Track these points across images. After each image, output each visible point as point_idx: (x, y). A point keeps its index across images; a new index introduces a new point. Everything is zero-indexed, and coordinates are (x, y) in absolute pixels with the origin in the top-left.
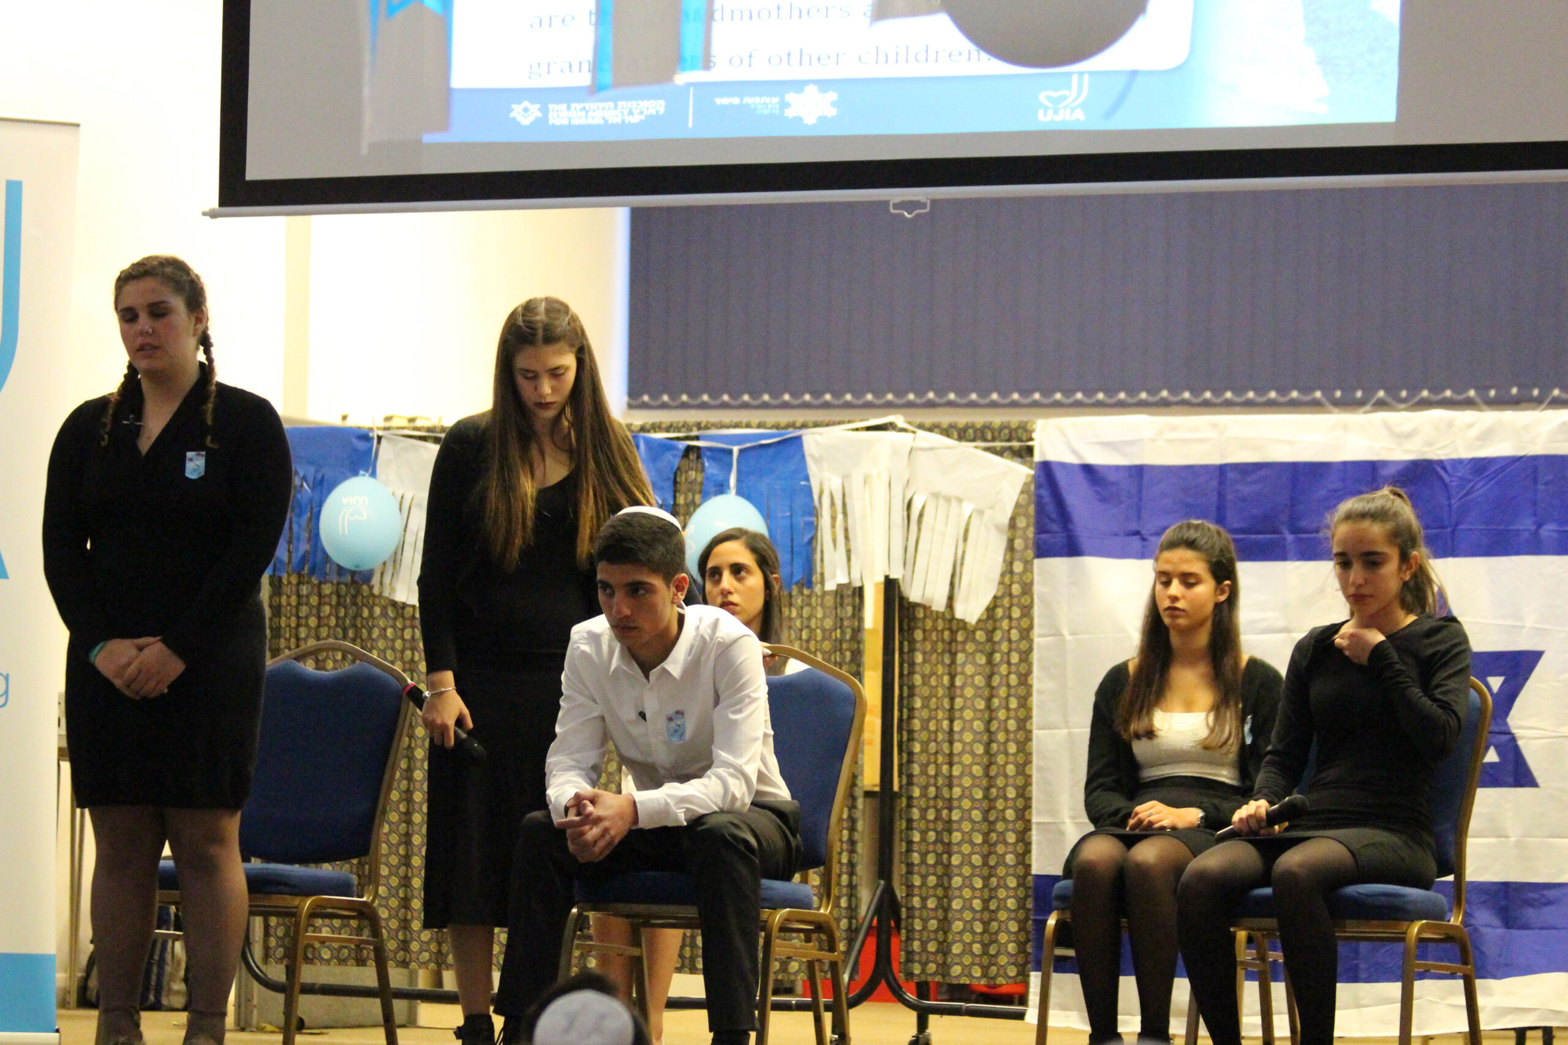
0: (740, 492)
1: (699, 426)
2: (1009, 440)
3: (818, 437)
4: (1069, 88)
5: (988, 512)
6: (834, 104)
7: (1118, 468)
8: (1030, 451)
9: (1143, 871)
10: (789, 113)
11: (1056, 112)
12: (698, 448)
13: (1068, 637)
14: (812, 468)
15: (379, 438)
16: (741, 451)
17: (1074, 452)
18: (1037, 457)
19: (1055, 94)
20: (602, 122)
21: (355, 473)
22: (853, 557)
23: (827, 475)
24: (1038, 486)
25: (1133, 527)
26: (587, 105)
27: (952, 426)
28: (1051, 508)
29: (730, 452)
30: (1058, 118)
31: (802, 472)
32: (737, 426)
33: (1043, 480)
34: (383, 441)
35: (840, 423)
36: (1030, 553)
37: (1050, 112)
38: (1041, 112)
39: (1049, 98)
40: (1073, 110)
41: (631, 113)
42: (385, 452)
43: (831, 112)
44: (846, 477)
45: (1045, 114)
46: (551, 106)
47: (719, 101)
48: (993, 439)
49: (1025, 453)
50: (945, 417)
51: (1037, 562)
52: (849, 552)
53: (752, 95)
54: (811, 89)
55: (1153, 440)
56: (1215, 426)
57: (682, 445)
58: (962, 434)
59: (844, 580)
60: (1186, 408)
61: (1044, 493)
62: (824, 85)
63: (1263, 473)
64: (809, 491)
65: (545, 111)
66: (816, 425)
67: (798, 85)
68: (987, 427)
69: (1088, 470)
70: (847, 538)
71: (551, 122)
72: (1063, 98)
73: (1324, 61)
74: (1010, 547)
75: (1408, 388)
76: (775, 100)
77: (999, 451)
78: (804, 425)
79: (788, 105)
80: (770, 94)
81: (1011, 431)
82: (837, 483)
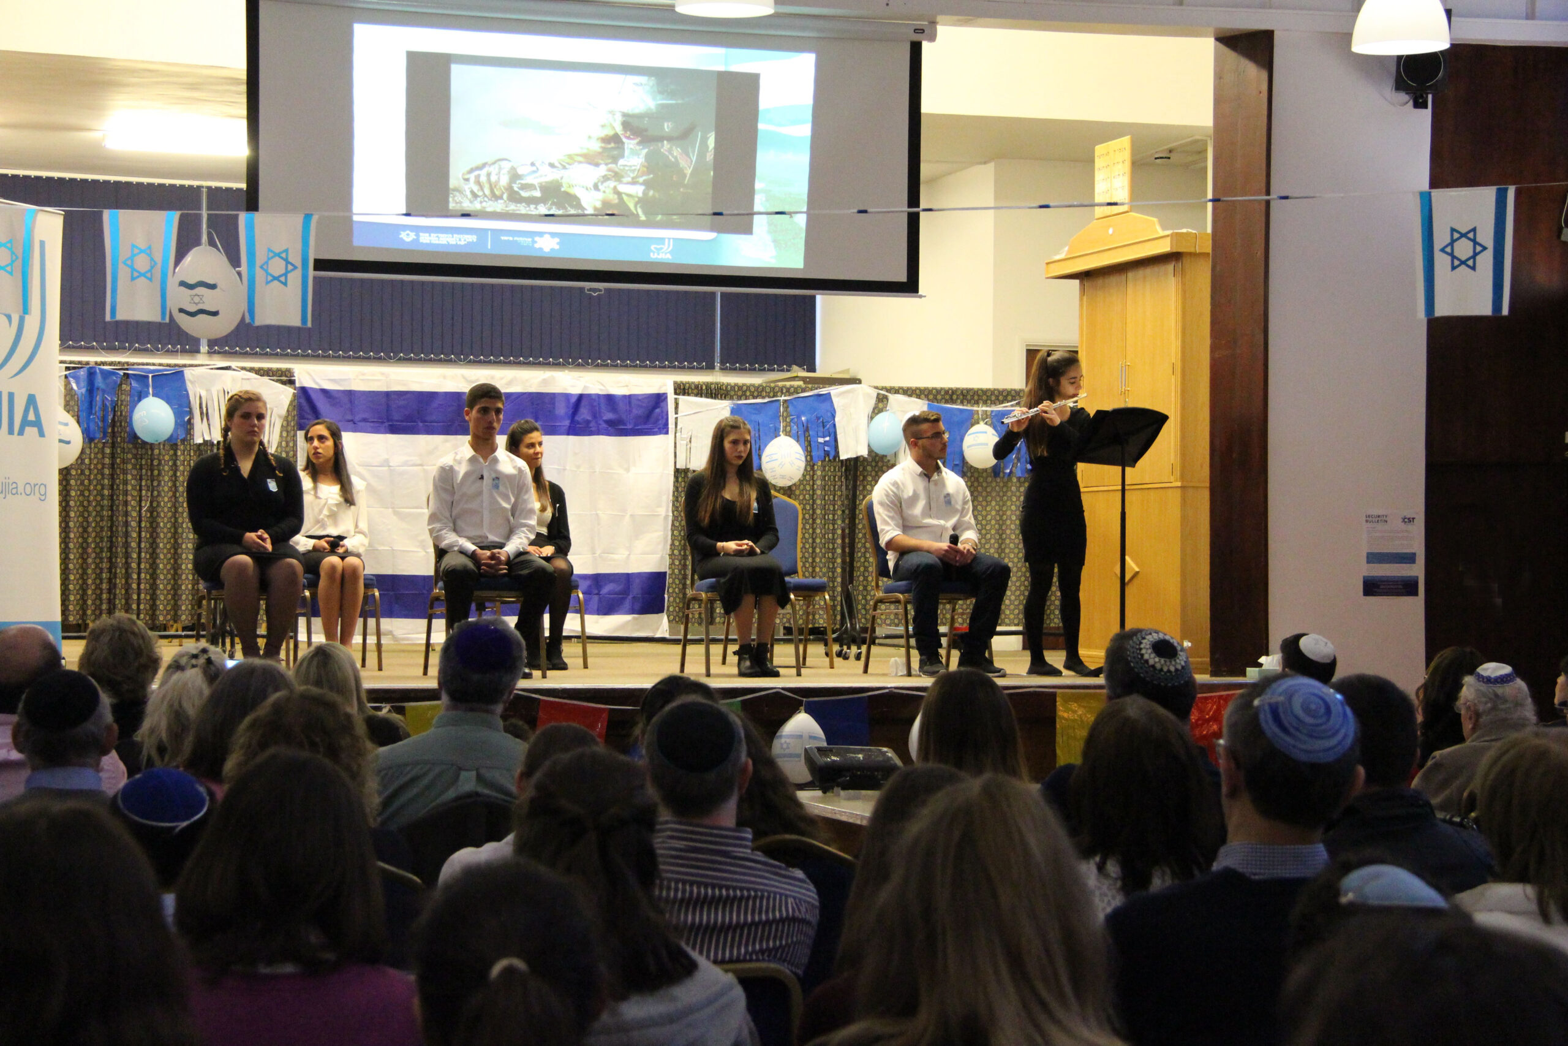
0: (154, 394)
1: (127, 363)
2: (282, 376)
3: (192, 372)
4: (664, 244)
6: (558, 243)
7: (338, 391)
8: (293, 382)
10: (537, 246)
11: (659, 254)
12: (128, 374)
14: (189, 386)
16: (153, 377)
18: (297, 385)
19: (658, 247)
20: (446, 243)
23: (194, 389)
24: (299, 397)
25: (349, 417)
26: (440, 235)
28: (307, 408)
29: (148, 377)
30: (660, 257)
31: (184, 388)
32: (148, 364)
33: (301, 395)
35: (202, 365)
36: (295, 428)
37: (655, 254)
38: (652, 254)
39: (655, 248)
40: (665, 254)
41: (460, 240)
43: (557, 247)
44: (208, 391)
46: (421, 234)
47: (503, 238)
48: (275, 376)
49: (291, 382)
52: (209, 425)
53: (518, 236)
54: (547, 236)
55: (356, 379)
56: (383, 374)
57: (121, 373)
59: (207, 438)
61: (303, 401)
62: (553, 235)
63: (409, 395)
64: (188, 396)
65: (417, 235)
66: (192, 366)
67: (541, 234)
68: (270, 370)
69: (324, 391)
70: (208, 419)
71: (421, 241)
72: (662, 248)
76: (530, 240)
77: (277, 381)
78: (185, 366)
79: (536, 242)
80: (527, 237)
81: (282, 372)
82: (204, 394)
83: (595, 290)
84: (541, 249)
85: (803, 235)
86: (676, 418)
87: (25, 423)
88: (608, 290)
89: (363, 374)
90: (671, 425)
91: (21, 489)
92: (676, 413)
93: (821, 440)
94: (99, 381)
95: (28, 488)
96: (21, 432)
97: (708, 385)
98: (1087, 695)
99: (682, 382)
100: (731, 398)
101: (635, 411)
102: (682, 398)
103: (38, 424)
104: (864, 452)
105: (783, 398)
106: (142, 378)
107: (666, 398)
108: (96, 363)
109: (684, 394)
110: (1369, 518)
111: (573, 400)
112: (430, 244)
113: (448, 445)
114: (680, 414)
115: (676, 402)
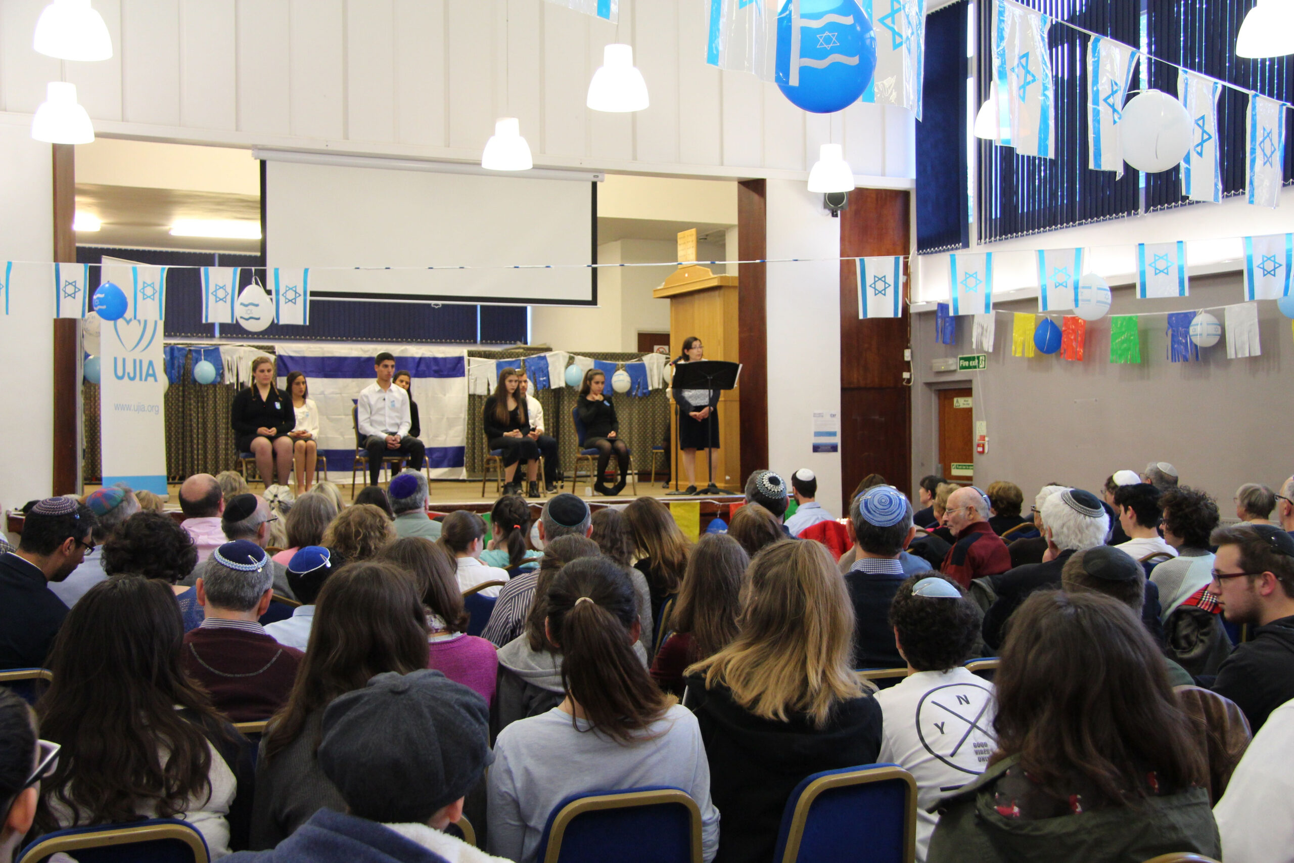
0: (205, 359)
1: (191, 344)
2: (268, 349)
3: (224, 347)
7: (298, 357)
12: (191, 349)
14: (222, 355)
16: (204, 351)
17: (286, 352)
18: (277, 354)
23: (227, 357)
28: (282, 365)
29: (201, 350)
31: (220, 355)
32: (200, 344)
44: (232, 357)
49: (274, 353)
51: (278, 378)
57: (187, 349)
59: (231, 382)
64: (222, 361)
66: (223, 345)
68: (263, 346)
69: (291, 358)
70: (232, 372)
78: (220, 345)
81: (268, 347)
82: (229, 359)
86: (469, 369)
87: (148, 375)
88: (443, 305)
89: (310, 348)
90: (466, 372)
91: (146, 409)
92: (469, 366)
93: (541, 379)
94: (176, 353)
95: (150, 408)
96: (146, 380)
97: (485, 352)
98: (684, 504)
99: (471, 351)
100: (496, 358)
101: (448, 366)
102: (472, 358)
103: (154, 375)
104: (563, 385)
105: (522, 358)
106: (198, 352)
107: (464, 358)
108: (175, 344)
109: (473, 356)
110: (815, 415)
111: (417, 360)
113: (354, 383)
114: (471, 367)
115: (469, 361)
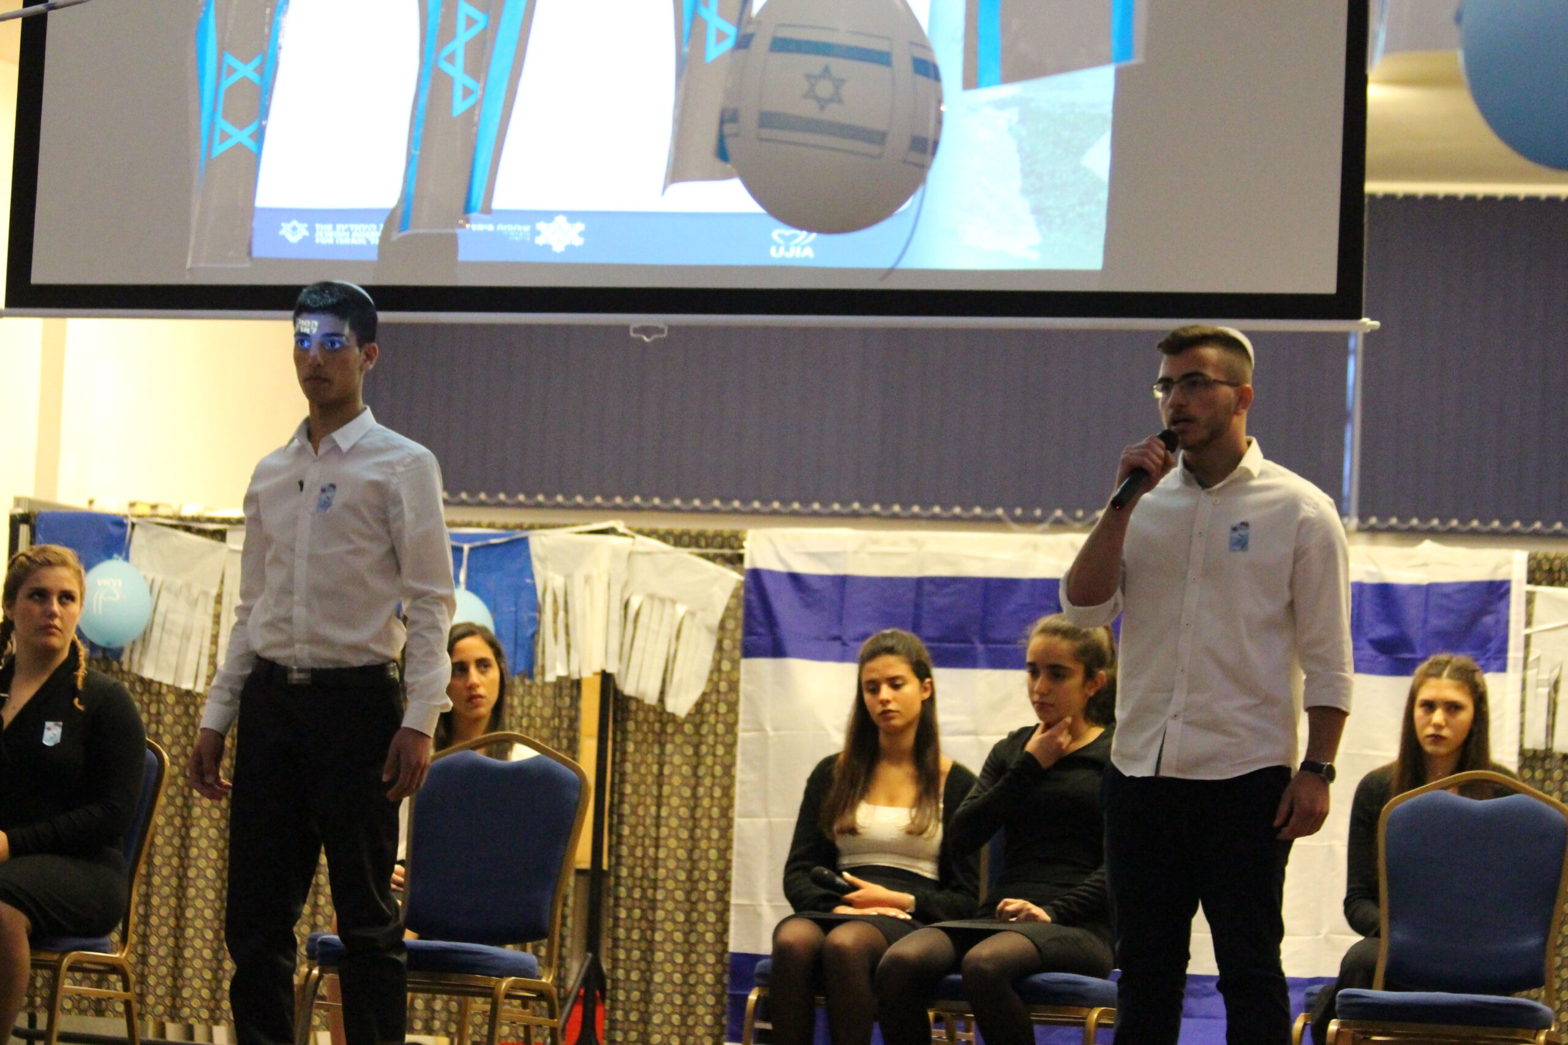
0: (470, 587)
2: (722, 547)
3: (544, 539)
5: (700, 614)
6: (581, 234)
7: (822, 578)
8: (740, 558)
9: (839, 951)
10: (539, 241)
11: (787, 249)
13: (771, 733)
14: (537, 566)
15: (133, 525)
16: (472, 550)
17: (782, 560)
18: (747, 564)
19: (787, 233)
20: (364, 242)
21: (109, 556)
22: (572, 651)
23: (551, 574)
24: (748, 591)
25: (835, 632)
26: (352, 226)
27: (669, 533)
28: (758, 612)
29: (461, 549)
30: (789, 255)
31: (526, 570)
32: (468, 525)
33: (751, 585)
34: (137, 528)
35: (565, 526)
36: (737, 653)
37: (782, 249)
38: (773, 250)
39: (781, 236)
40: (803, 247)
42: (138, 539)
43: (579, 242)
44: (568, 577)
45: (777, 251)
46: (318, 226)
48: (707, 546)
49: (736, 560)
50: (664, 524)
51: (745, 663)
52: (568, 647)
53: (506, 222)
54: (561, 220)
55: (856, 552)
56: (913, 541)
58: (678, 540)
59: (561, 672)
60: (875, 520)
61: (753, 597)
62: (573, 216)
63: (960, 586)
64: (533, 588)
65: (312, 230)
66: (543, 527)
67: (548, 216)
68: (701, 534)
69: (795, 578)
70: (567, 633)
71: (317, 241)
72: (794, 237)
73: (1037, 211)
74: (720, 648)
75: (1083, 508)
76: (527, 228)
77: (712, 558)
79: (538, 233)
80: (522, 223)
81: (724, 539)
82: (559, 580)
83: (645, 330)
84: (548, 248)
85: (1104, 195)
86: (1528, 638)
89: (876, 542)
90: (1514, 653)
92: (1528, 623)
99: (1546, 558)
101: (1435, 622)
102: (1543, 590)
107: (1507, 592)
109: (1551, 583)
112: (335, 247)
114: (1535, 628)
115: (1530, 599)
